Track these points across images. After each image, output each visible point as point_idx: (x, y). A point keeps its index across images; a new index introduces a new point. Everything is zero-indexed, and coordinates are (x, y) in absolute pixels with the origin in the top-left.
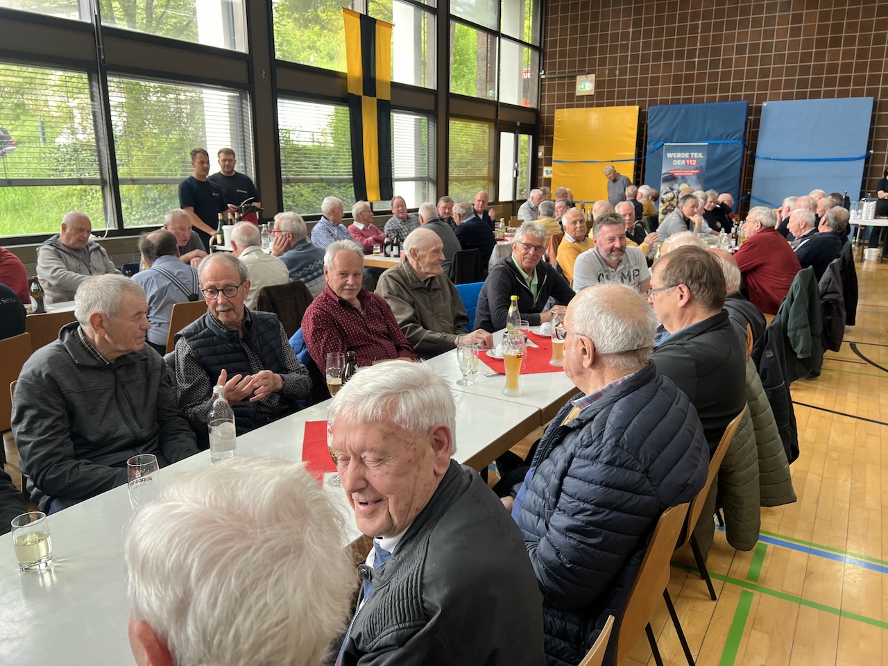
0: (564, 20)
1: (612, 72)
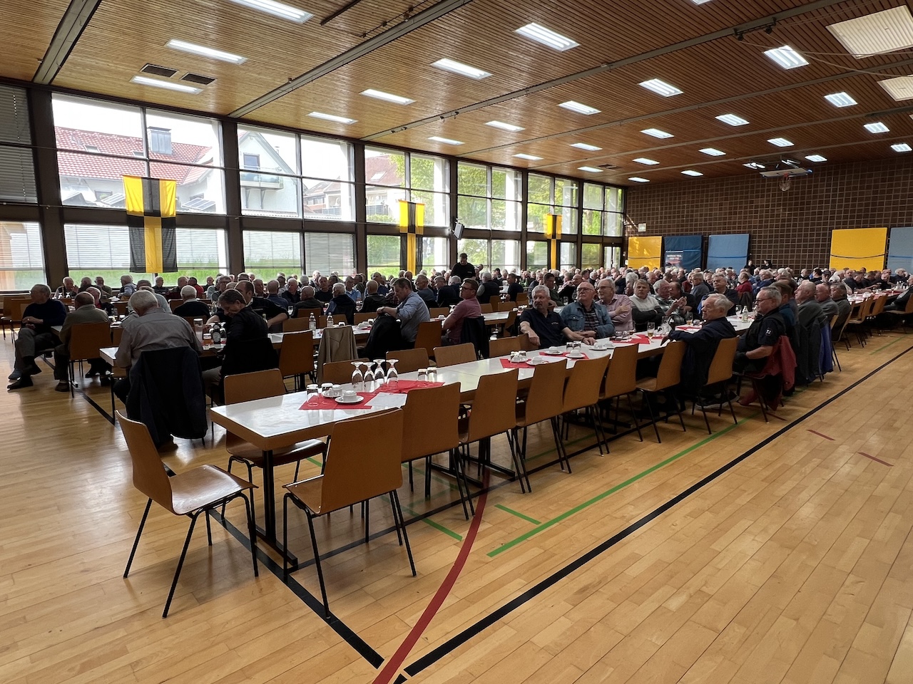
0: (634, 202)
1: (653, 223)
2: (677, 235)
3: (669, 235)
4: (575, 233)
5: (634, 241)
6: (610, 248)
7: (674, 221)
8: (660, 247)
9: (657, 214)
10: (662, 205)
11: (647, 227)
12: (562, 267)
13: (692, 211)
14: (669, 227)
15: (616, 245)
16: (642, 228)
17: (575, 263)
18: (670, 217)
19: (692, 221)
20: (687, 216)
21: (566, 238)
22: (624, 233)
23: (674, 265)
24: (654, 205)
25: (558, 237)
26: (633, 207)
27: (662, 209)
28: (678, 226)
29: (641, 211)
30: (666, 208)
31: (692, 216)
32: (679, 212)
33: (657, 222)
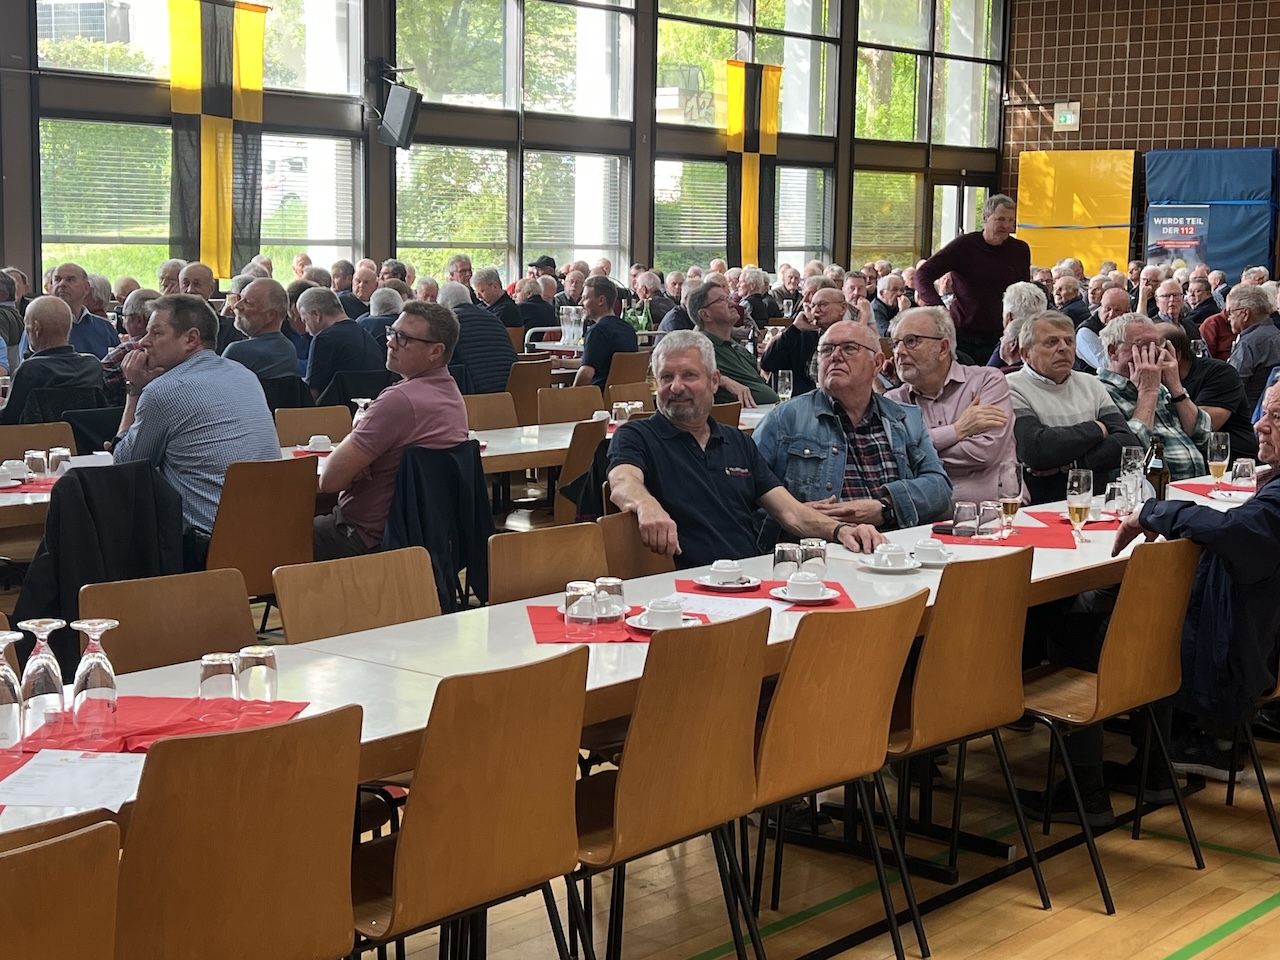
0: (1037, 25)
1: (1103, 101)
2: (1190, 145)
3: (1160, 146)
4: (829, 130)
5: (1037, 165)
6: (954, 189)
7: (1177, 97)
8: (1129, 187)
9: (1120, 68)
10: (1135, 35)
11: (1084, 116)
12: (782, 258)
13: (1241, 62)
14: (1162, 114)
15: (974, 180)
16: (1066, 118)
17: (829, 244)
18: (1163, 82)
19: (1238, 95)
20: (1224, 79)
21: (797, 151)
22: (1002, 134)
23: (1178, 253)
24: (1107, 36)
25: (768, 148)
26: (1036, 40)
27: (1136, 51)
28: (1191, 114)
29: (1063, 55)
30: (1150, 51)
31: (1240, 79)
32: (1194, 64)
33: (1118, 100)
